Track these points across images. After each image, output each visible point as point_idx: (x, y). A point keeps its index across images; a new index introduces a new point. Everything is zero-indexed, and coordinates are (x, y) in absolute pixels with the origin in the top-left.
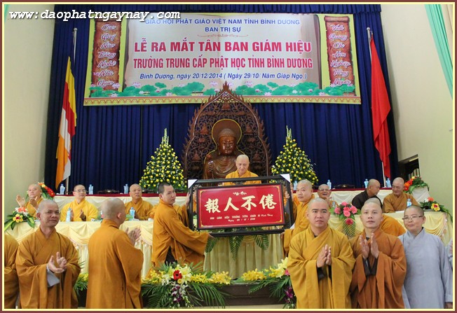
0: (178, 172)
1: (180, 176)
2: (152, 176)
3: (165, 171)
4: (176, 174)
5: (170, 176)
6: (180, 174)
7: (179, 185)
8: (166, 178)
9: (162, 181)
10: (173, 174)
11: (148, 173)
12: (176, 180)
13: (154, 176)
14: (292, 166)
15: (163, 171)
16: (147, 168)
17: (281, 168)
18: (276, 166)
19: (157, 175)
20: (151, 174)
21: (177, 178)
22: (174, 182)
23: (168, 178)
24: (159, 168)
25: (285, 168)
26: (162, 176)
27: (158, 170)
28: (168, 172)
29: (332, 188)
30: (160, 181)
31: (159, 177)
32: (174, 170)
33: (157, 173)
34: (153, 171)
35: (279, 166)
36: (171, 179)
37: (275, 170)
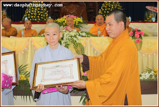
0: (45, 12)
1: (45, 15)
2: (29, 15)
3: (37, 12)
4: (43, 13)
5: (39, 14)
6: (46, 13)
7: (45, 20)
8: (37, 16)
9: (34, 17)
10: (41, 14)
11: (27, 12)
12: (43, 16)
13: (30, 14)
14: (110, 10)
15: (35, 12)
16: (27, 10)
17: (104, 11)
18: (102, 10)
19: (32, 14)
20: (29, 13)
21: (44, 16)
22: (42, 18)
23: (39, 15)
24: (33, 10)
25: (106, 11)
26: (35, 14)
27: (33, 11)
28: (38, 12)
29: (131, 21)
30: (33, 17)
31: (33, 15)
32: (42, 11)
33: (32, 12)
34: (30, 11)
35: (103, 10)
36: (40, 16)
37: (101, 12)
